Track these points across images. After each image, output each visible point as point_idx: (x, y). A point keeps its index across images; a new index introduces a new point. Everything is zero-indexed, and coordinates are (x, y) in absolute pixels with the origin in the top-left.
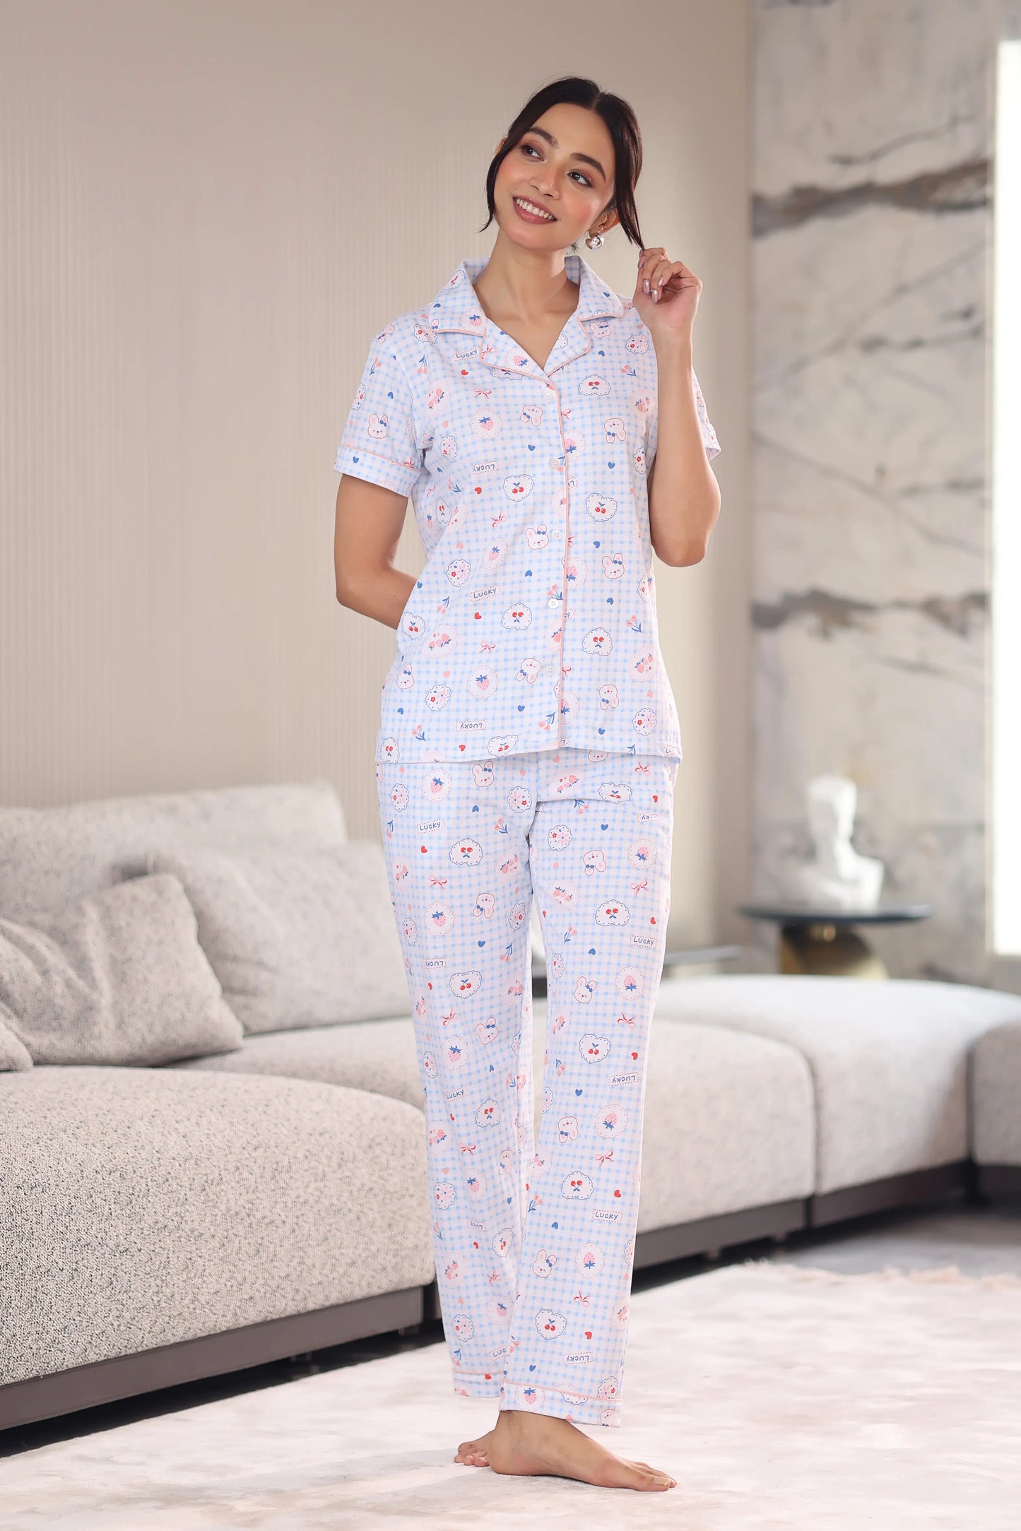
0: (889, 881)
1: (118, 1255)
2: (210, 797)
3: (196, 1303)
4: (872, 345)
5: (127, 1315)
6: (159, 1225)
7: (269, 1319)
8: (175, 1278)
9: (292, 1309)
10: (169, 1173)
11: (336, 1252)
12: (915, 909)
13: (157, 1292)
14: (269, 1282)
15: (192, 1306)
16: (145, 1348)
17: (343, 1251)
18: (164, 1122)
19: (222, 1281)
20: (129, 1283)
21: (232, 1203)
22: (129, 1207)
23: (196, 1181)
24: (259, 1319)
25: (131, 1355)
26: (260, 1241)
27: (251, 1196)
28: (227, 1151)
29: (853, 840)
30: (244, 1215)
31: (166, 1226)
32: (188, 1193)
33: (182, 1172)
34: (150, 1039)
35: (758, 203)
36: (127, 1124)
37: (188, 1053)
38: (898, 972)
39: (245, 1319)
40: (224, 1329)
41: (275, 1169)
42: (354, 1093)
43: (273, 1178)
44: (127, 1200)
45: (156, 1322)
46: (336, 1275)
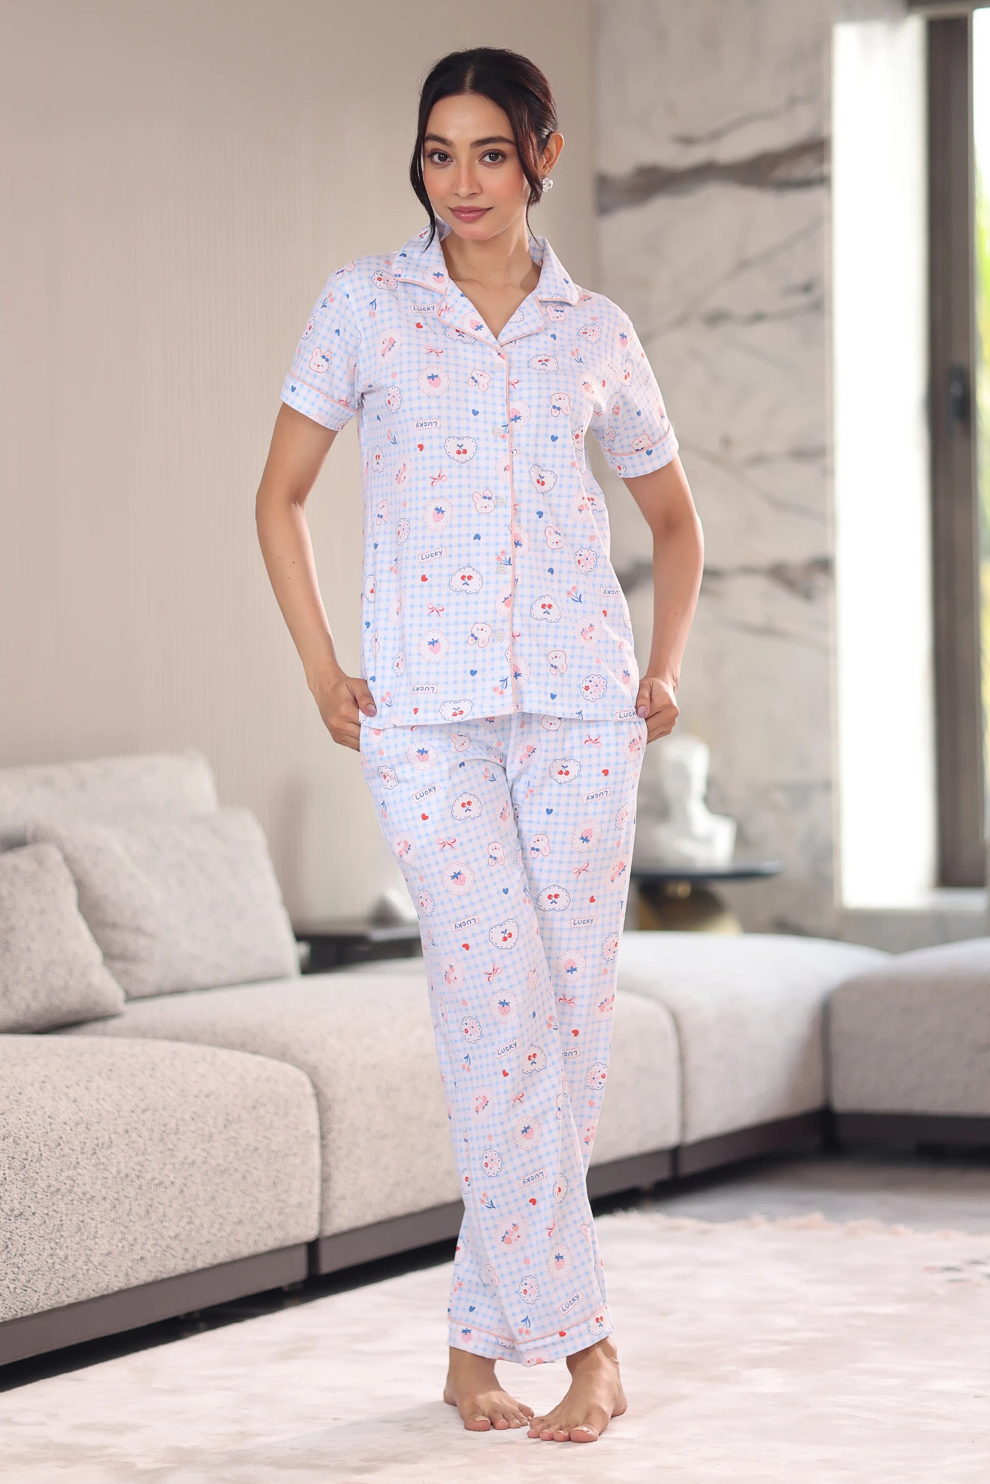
0: (741, 839)
1: (12, 1219)
2: (85, 768)
3: (89, 1264)
4: (716, 318)
5: (23, 1278)
6: (52, 1189)
7: (160, 1278)
8: (68, 1241)
9: (181, 1268)
10: (61, 1138)
11: (223, 1211)
12: (768, 865)
13: (51, 1255)
14: (158, 1242)
15: (85, 1268)
16: (40, 1310)
17: (231, 1210)
18: (54, 1088)
19: (114, 1242)
20: (24, 1246)
21: (122, 1166)
22: (23, 1172)
23: (87, 1145)
24: (150, 1279)
25: (27, 1316)
26: (150, 1202)
27: (140, 1158)
28: (117, 1115)
29: (707, 800)
30: (133, 1176)
31: (58, 1190)
32: (80, 1156)
33: (74, 1136)
34: (35, 1006)
35: (603, 182)
36: (18, 1090)
37: (72, 1018)
38: (751, 927)
39: (137, 1279)
40: (116, 1289)
41: (163, 1132)
42: (238, 1055)
43: (162, 1140)
44: (21, 1166)
45: (50, 1283)
46: (223, 1234)
